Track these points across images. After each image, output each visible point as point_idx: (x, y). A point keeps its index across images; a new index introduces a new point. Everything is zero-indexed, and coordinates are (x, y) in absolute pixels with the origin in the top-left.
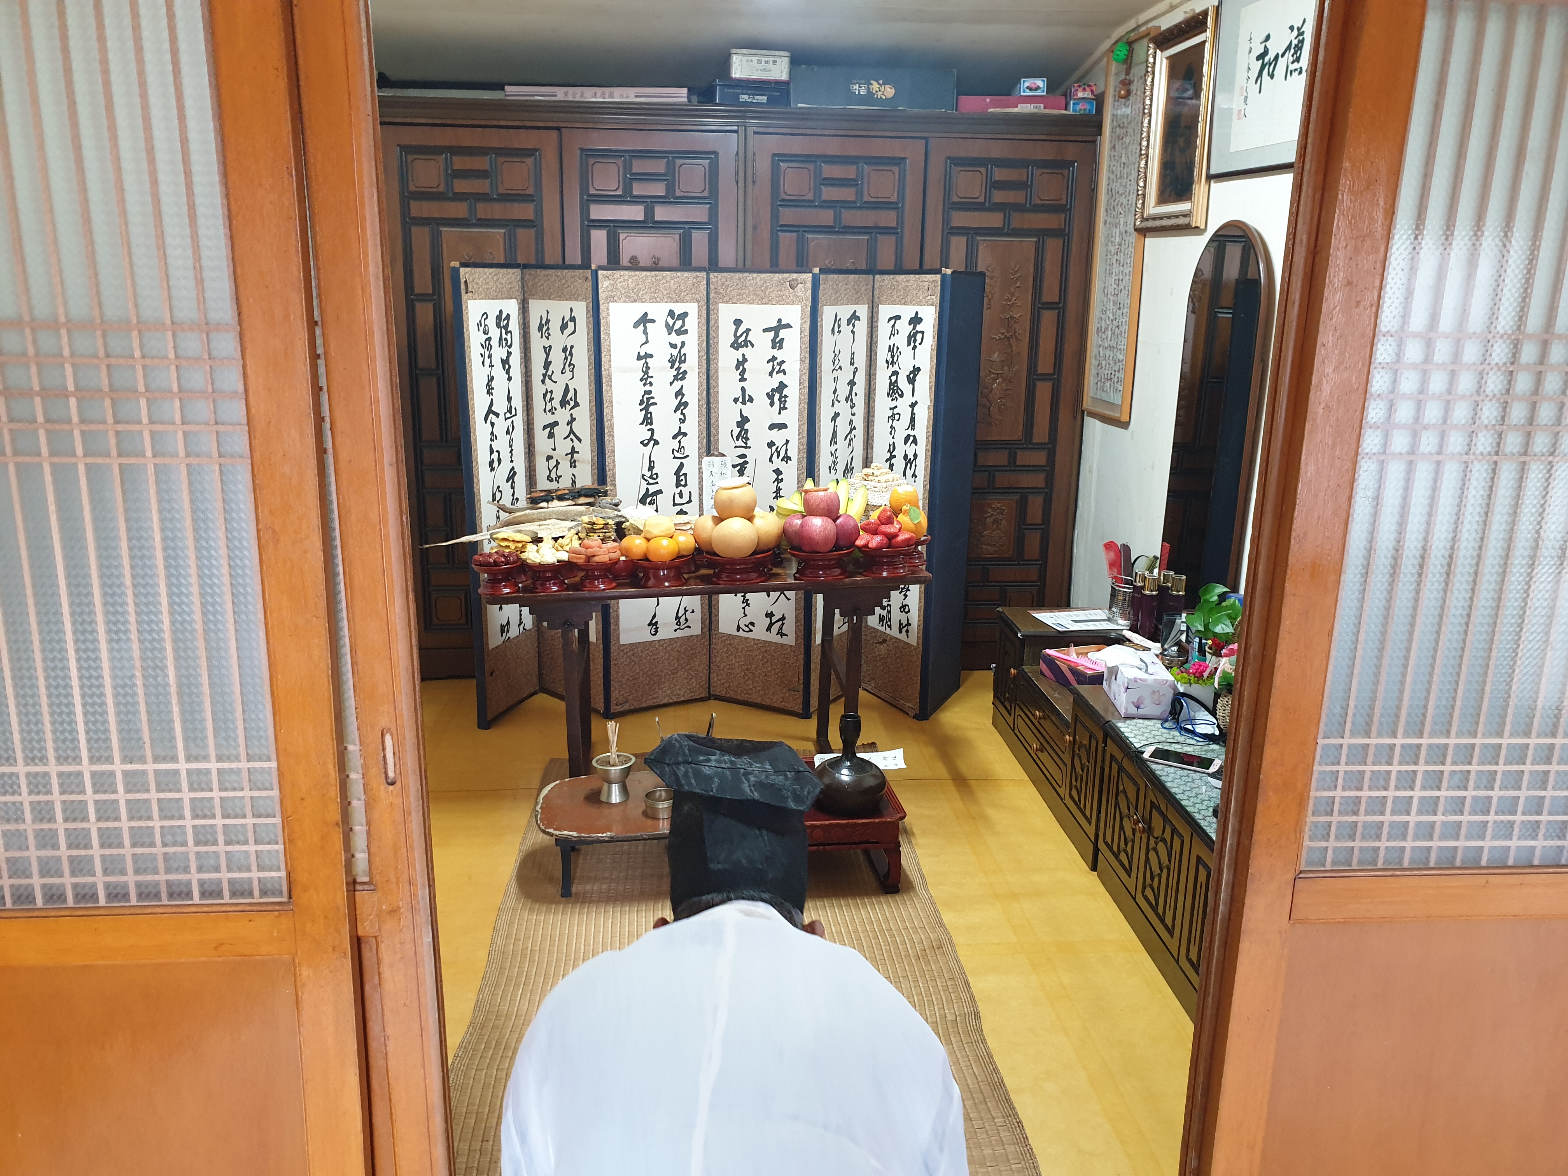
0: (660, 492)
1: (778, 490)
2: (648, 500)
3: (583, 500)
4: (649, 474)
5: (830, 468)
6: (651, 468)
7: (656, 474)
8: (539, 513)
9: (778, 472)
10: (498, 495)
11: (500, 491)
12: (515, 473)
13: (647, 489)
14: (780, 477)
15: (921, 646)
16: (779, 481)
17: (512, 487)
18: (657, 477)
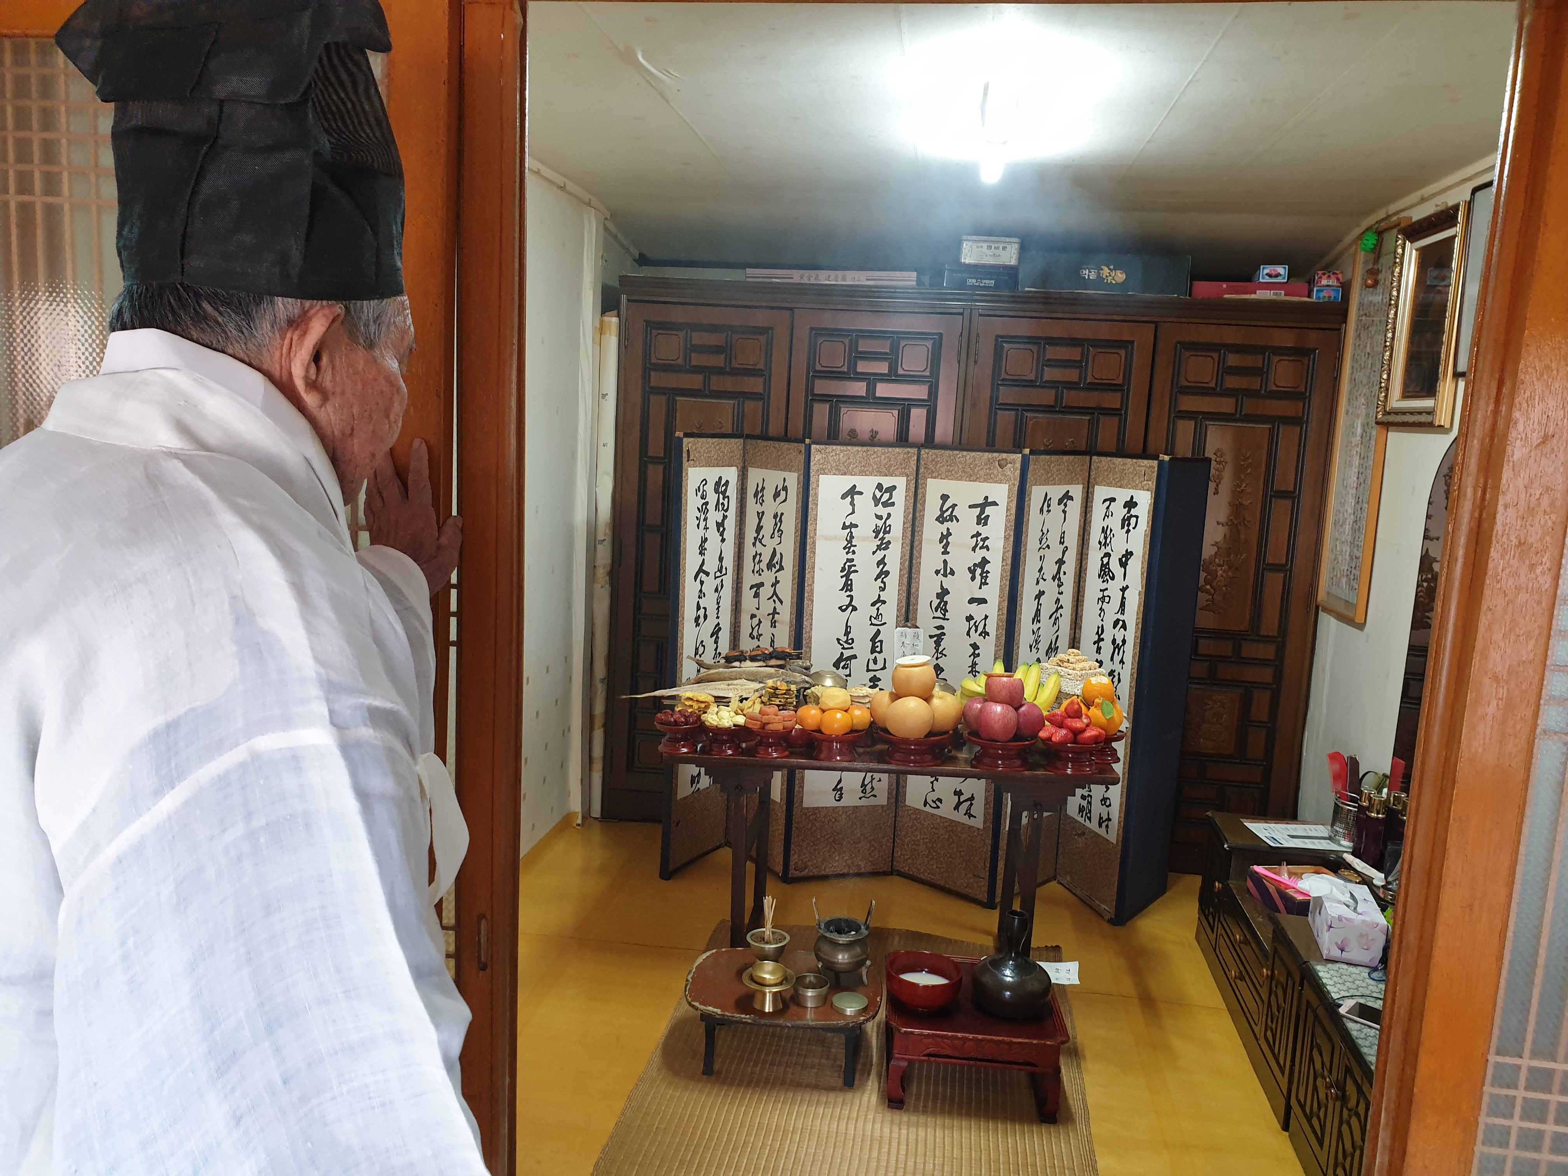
0: (855, 657)
1: (974, 665)
2: (842, 664)
3: (773, 662)
4: (845, 639)
5: (1031, 646)
6: (847, 633)
7: (852, 639)
8: (731, 672)
9: (975, 646)
10: (701, 650)
11: (704, 646)
12: (720, 629)
13: (842, 653)
14: (977, 652)
15: (1120, 844)
16: (975, 655)
17: (716, 642)
18: (853, 642)
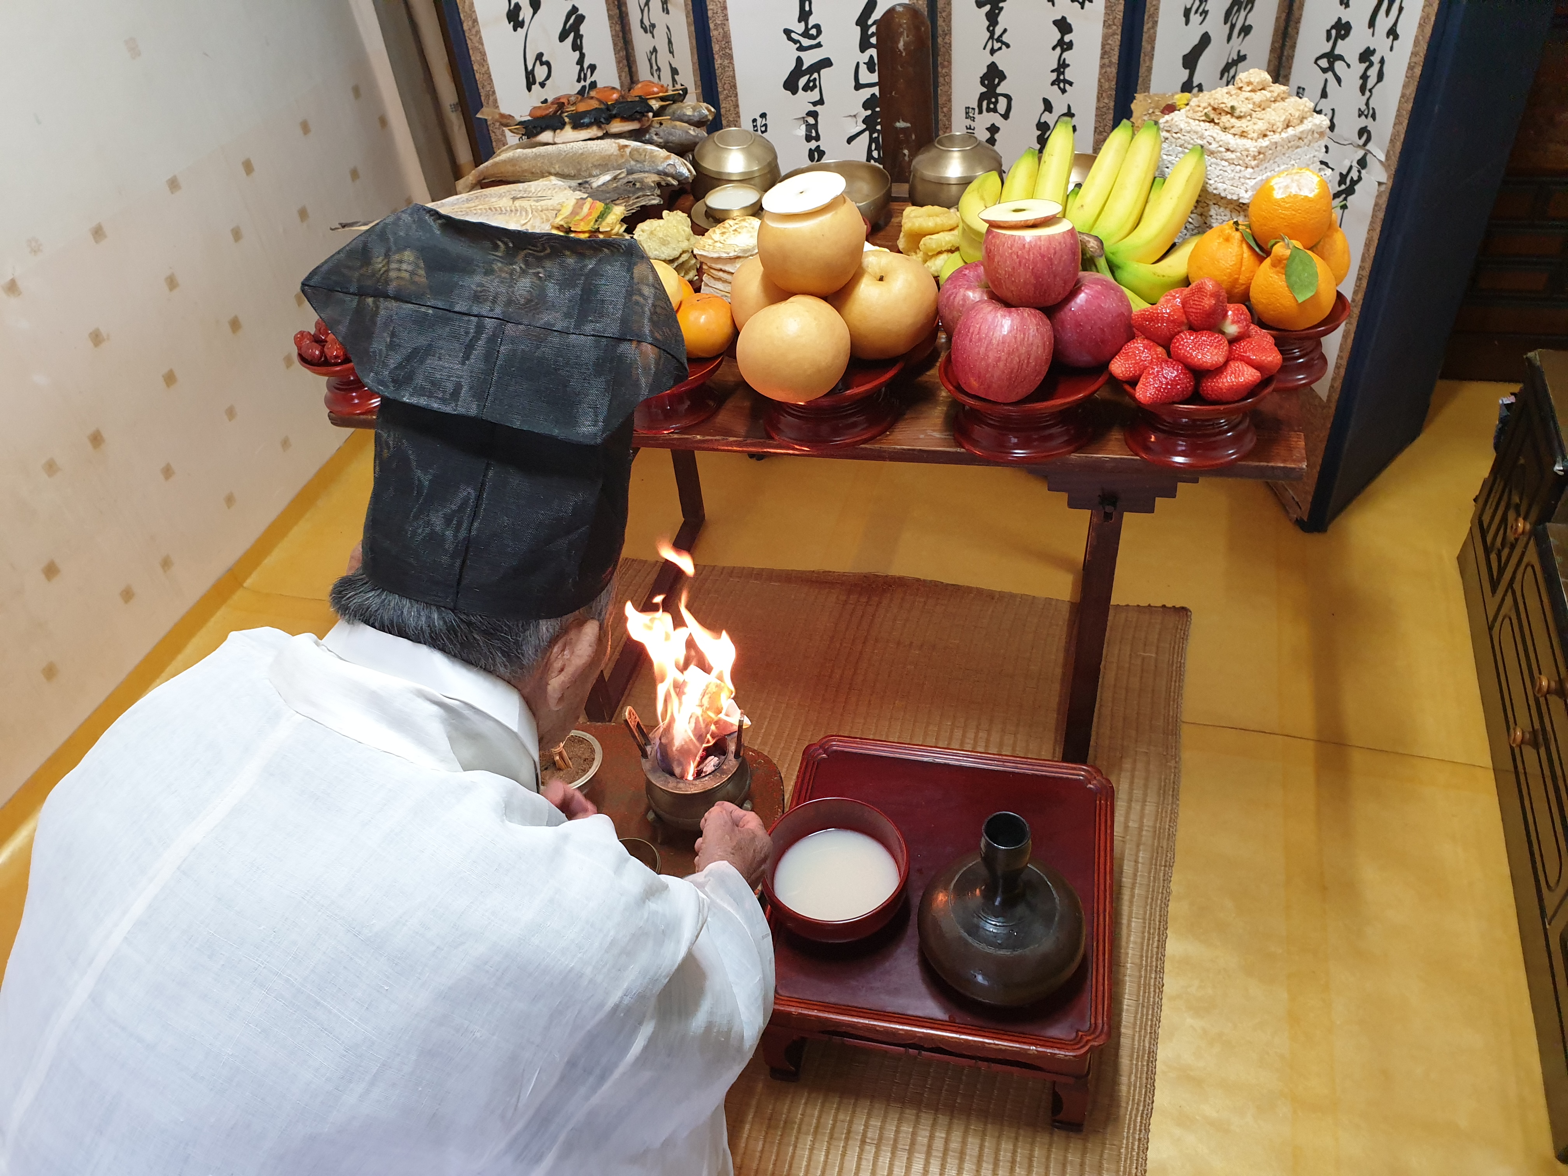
0: (826, 63)
1: (1062, 66)
2: (802, 81)
4: (800, 28)
6: (804, 16)
7: (817, 27)
9: (1063, 26)
10: (541, 73)
11: (548, 64)
12: (581, 19)
13: (799, 61)
14: (1067, 38)
15: (1333, 406)
16: (1064, 46)
17: (577, 46)
18: (819, 32)
